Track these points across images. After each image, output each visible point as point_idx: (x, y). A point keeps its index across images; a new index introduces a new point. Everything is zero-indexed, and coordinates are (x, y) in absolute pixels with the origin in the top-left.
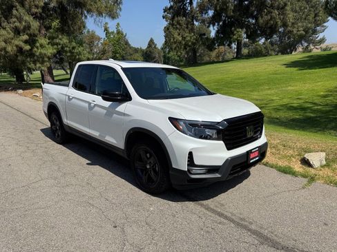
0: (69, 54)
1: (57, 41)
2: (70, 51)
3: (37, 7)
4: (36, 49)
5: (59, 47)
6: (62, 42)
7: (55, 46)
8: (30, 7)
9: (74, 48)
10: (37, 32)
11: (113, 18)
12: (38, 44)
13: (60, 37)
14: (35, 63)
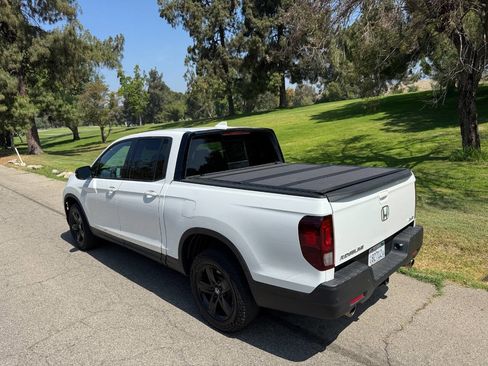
0: (55, 113)
1: (40, 98)
2: (57, 110)
3: (15, 62)
4: (14, 109)
5: (44, 105)
6: (46, 100)
7: (39, 105)
8: (7, 63)
9: (60, 106)
10: (15, 90)
11: (113, 67)
12: (16, 104)
13: (44, 93)
14: (14, 125)
